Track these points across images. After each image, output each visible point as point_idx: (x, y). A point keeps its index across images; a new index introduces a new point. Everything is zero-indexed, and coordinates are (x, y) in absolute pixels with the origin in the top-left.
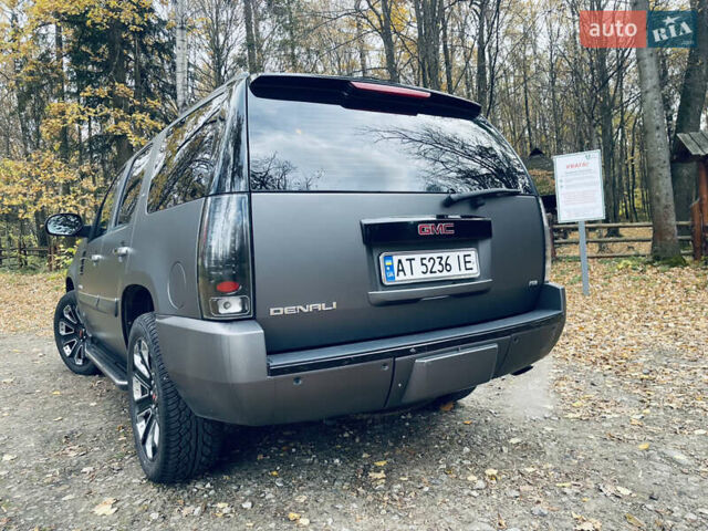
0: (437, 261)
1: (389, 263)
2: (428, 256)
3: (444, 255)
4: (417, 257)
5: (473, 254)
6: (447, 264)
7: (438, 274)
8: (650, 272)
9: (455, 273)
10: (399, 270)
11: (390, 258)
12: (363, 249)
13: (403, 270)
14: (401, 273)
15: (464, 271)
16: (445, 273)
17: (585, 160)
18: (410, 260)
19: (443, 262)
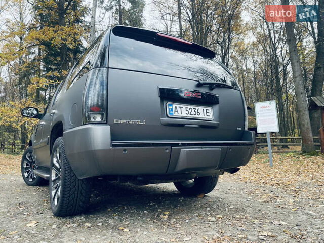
0: (193, 110)
1: (170, 107)
2: (189, 107)
3: (197, 108)
4: (184, 107)
5: (210, 110)
6: (198, 112)
7: (194, 116)
8: (301, 158)
9: (201, 116)
10: (175, 111)
11: (171, 105)
12: (159, 99)
13: (177, 111)
14: (176, 113)
15: (206, 116)
16: (197, 116)
17: (269, 105)
18: (181, 107)
19: (196, 111)
